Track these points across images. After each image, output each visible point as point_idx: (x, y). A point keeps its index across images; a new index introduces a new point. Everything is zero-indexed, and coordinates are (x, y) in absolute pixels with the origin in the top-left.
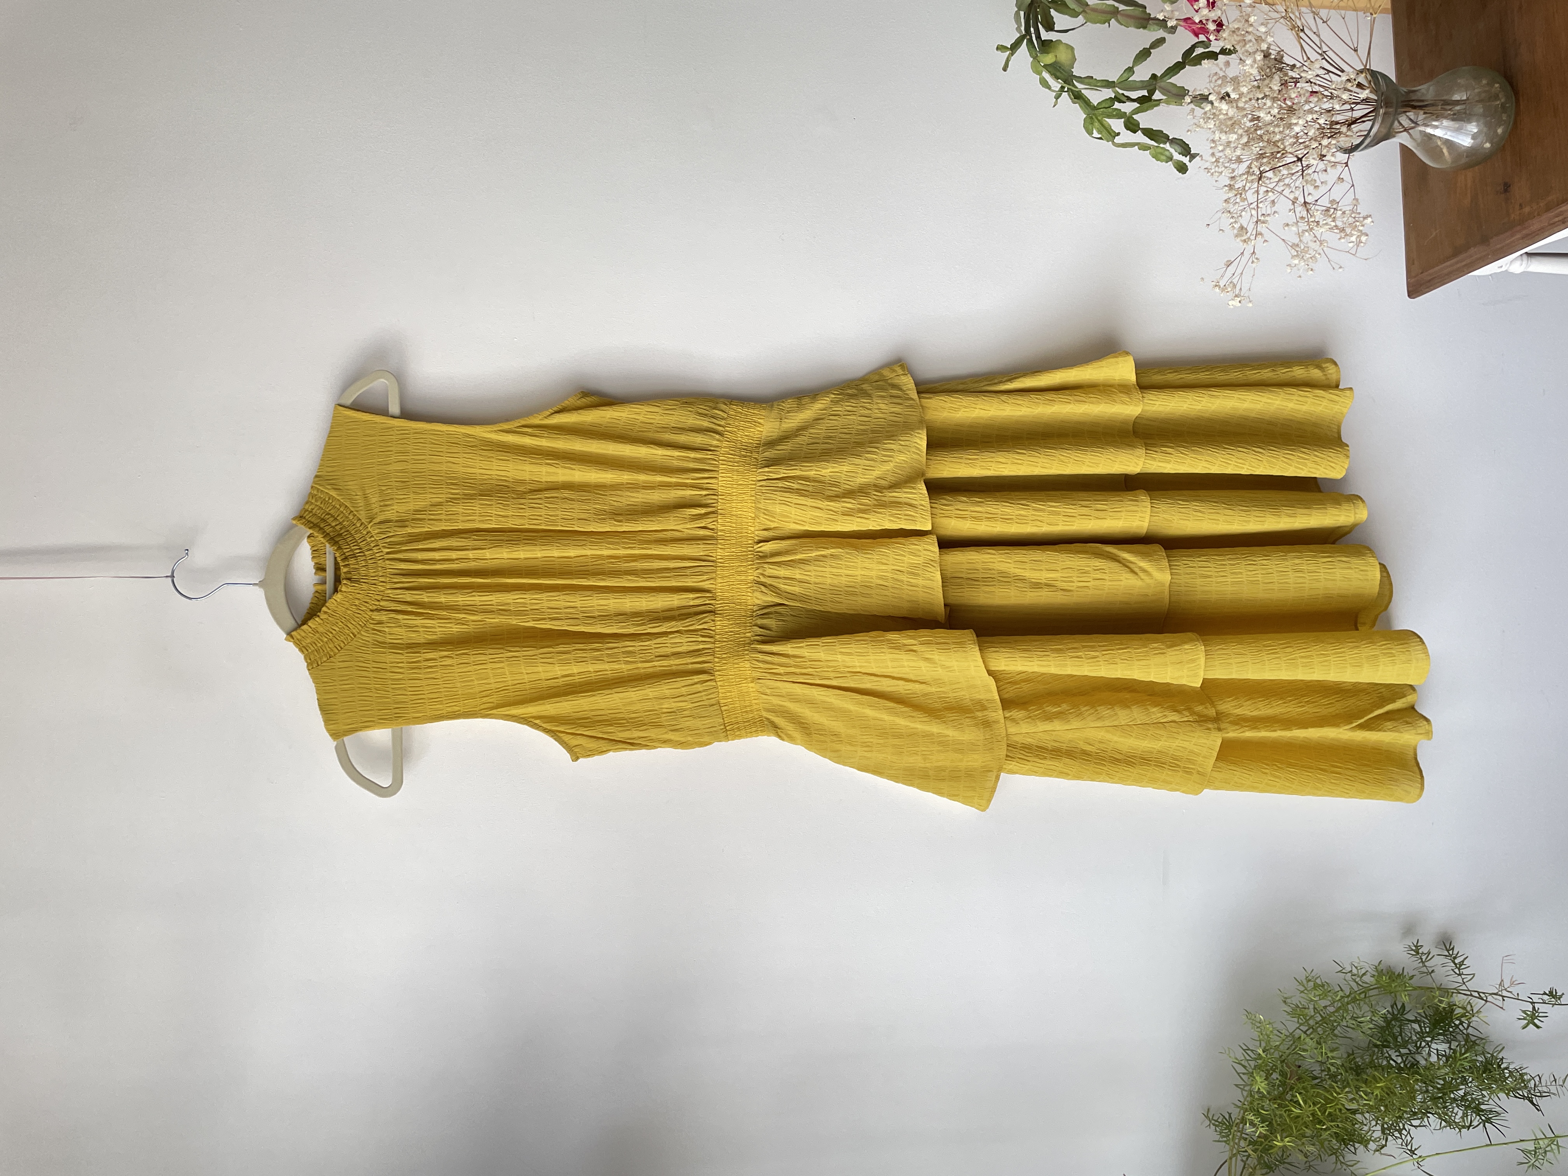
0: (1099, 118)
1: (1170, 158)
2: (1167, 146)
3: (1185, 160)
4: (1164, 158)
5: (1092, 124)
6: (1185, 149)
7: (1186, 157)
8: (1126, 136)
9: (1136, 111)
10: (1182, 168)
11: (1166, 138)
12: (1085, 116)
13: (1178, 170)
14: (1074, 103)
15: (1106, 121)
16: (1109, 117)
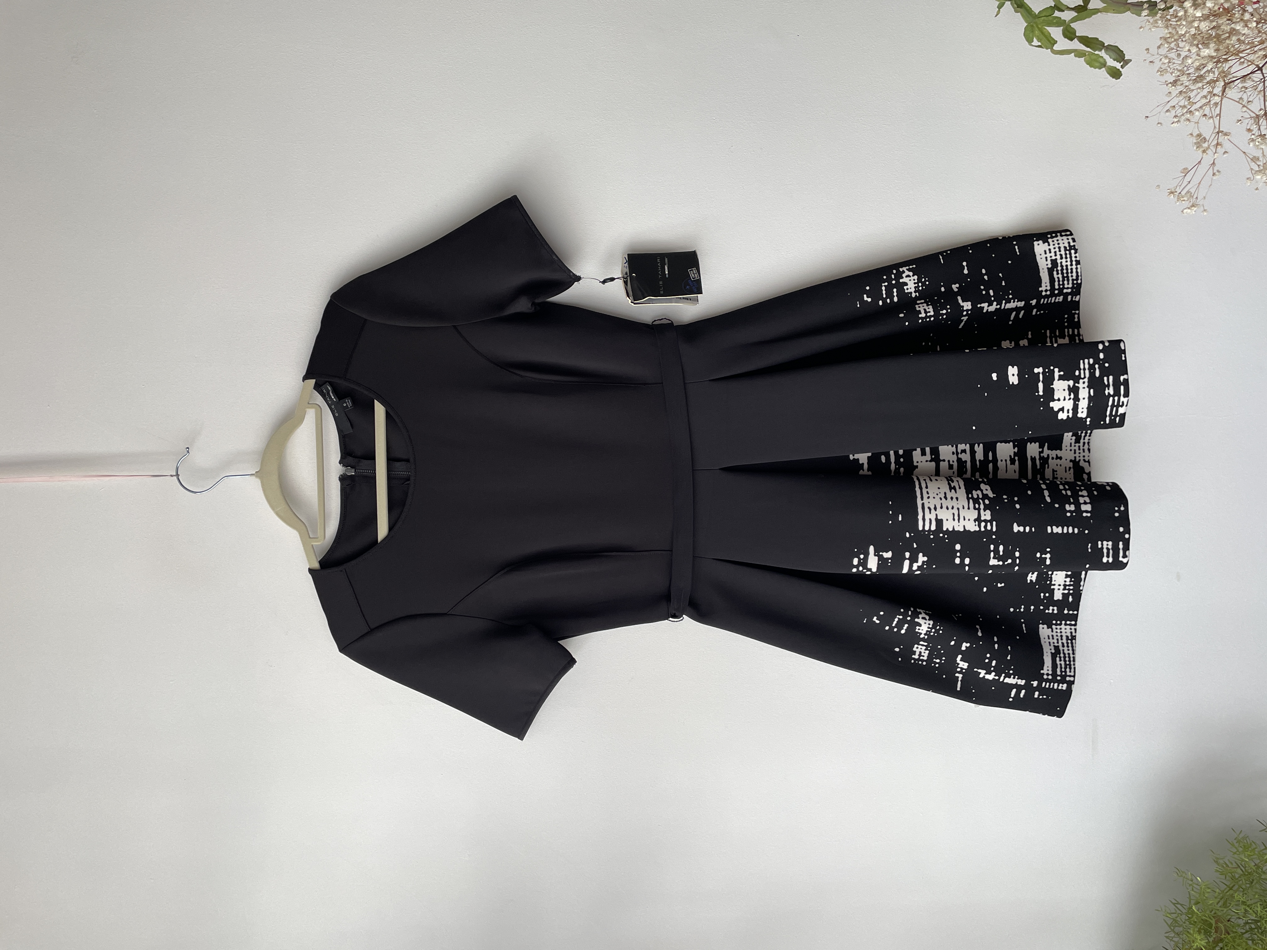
0: (1040, 26)
1: (1103, 65)
2: (1103, 53)
3: (1118, 65)
4: (1097, 64)
5: (1033, 32)
6: (1119, 55)
7: (1120, 63)
8: (1063, 43)
9: (1074, 20)
10: (1116, 74)
11: (1101, 45)
12: (1026, 24)
13: (1111, 76)
14: (1016, 11)
15: (1046, 29)
16: (1050, 25)
